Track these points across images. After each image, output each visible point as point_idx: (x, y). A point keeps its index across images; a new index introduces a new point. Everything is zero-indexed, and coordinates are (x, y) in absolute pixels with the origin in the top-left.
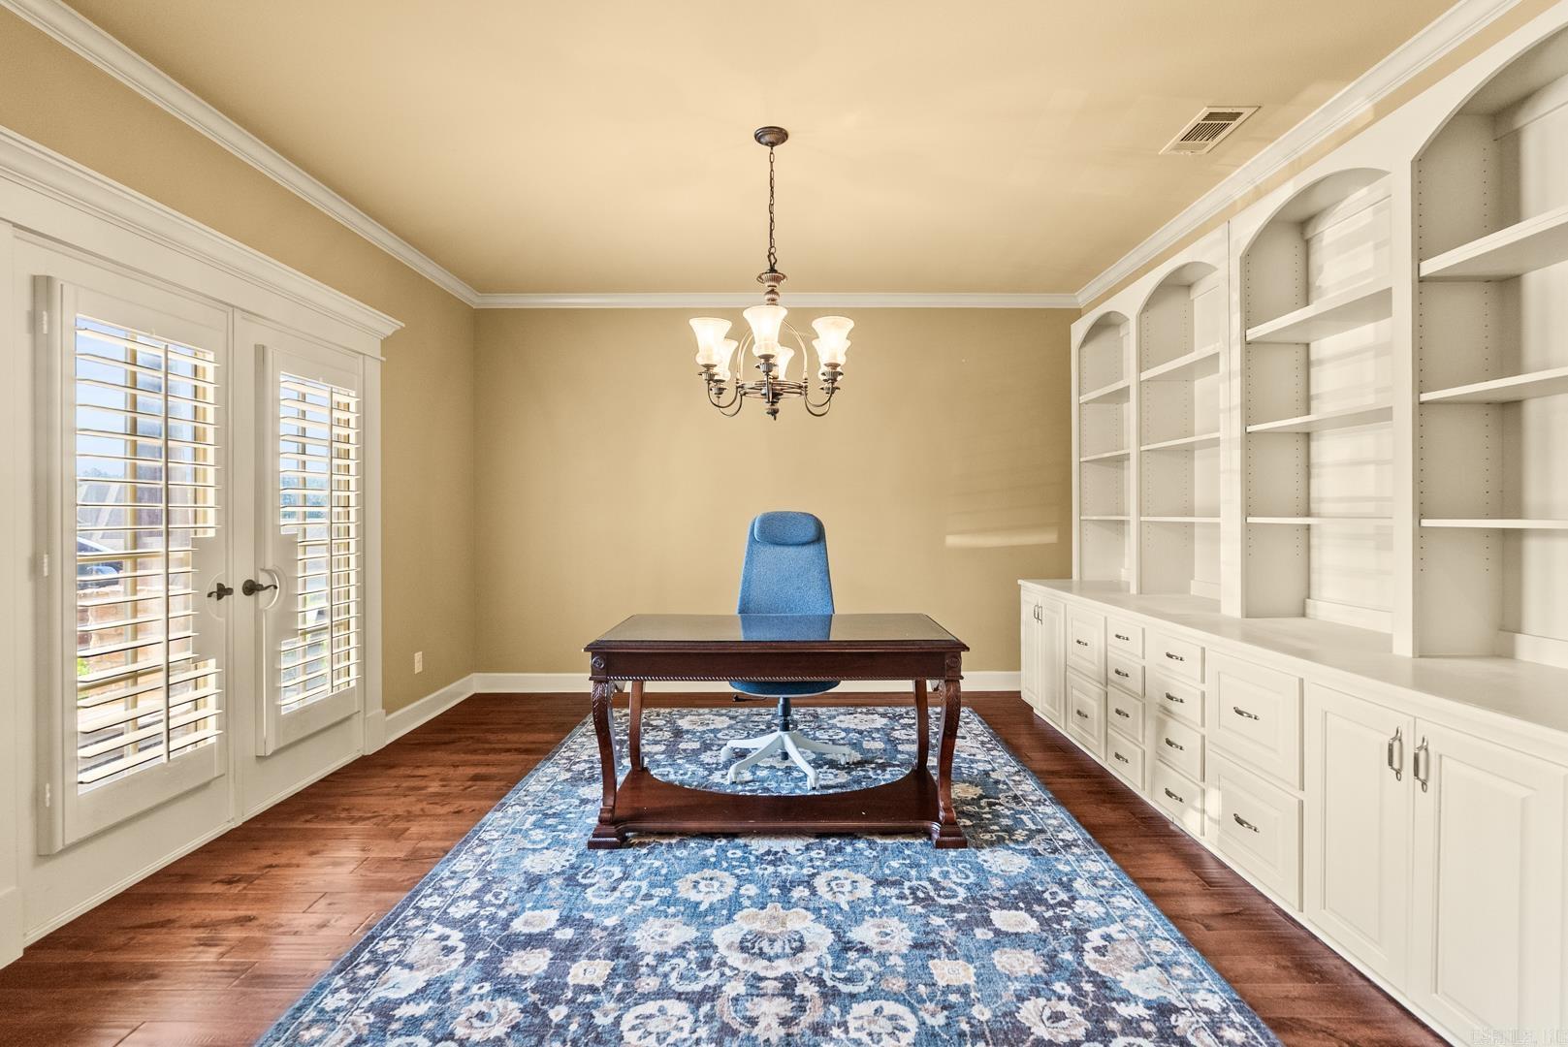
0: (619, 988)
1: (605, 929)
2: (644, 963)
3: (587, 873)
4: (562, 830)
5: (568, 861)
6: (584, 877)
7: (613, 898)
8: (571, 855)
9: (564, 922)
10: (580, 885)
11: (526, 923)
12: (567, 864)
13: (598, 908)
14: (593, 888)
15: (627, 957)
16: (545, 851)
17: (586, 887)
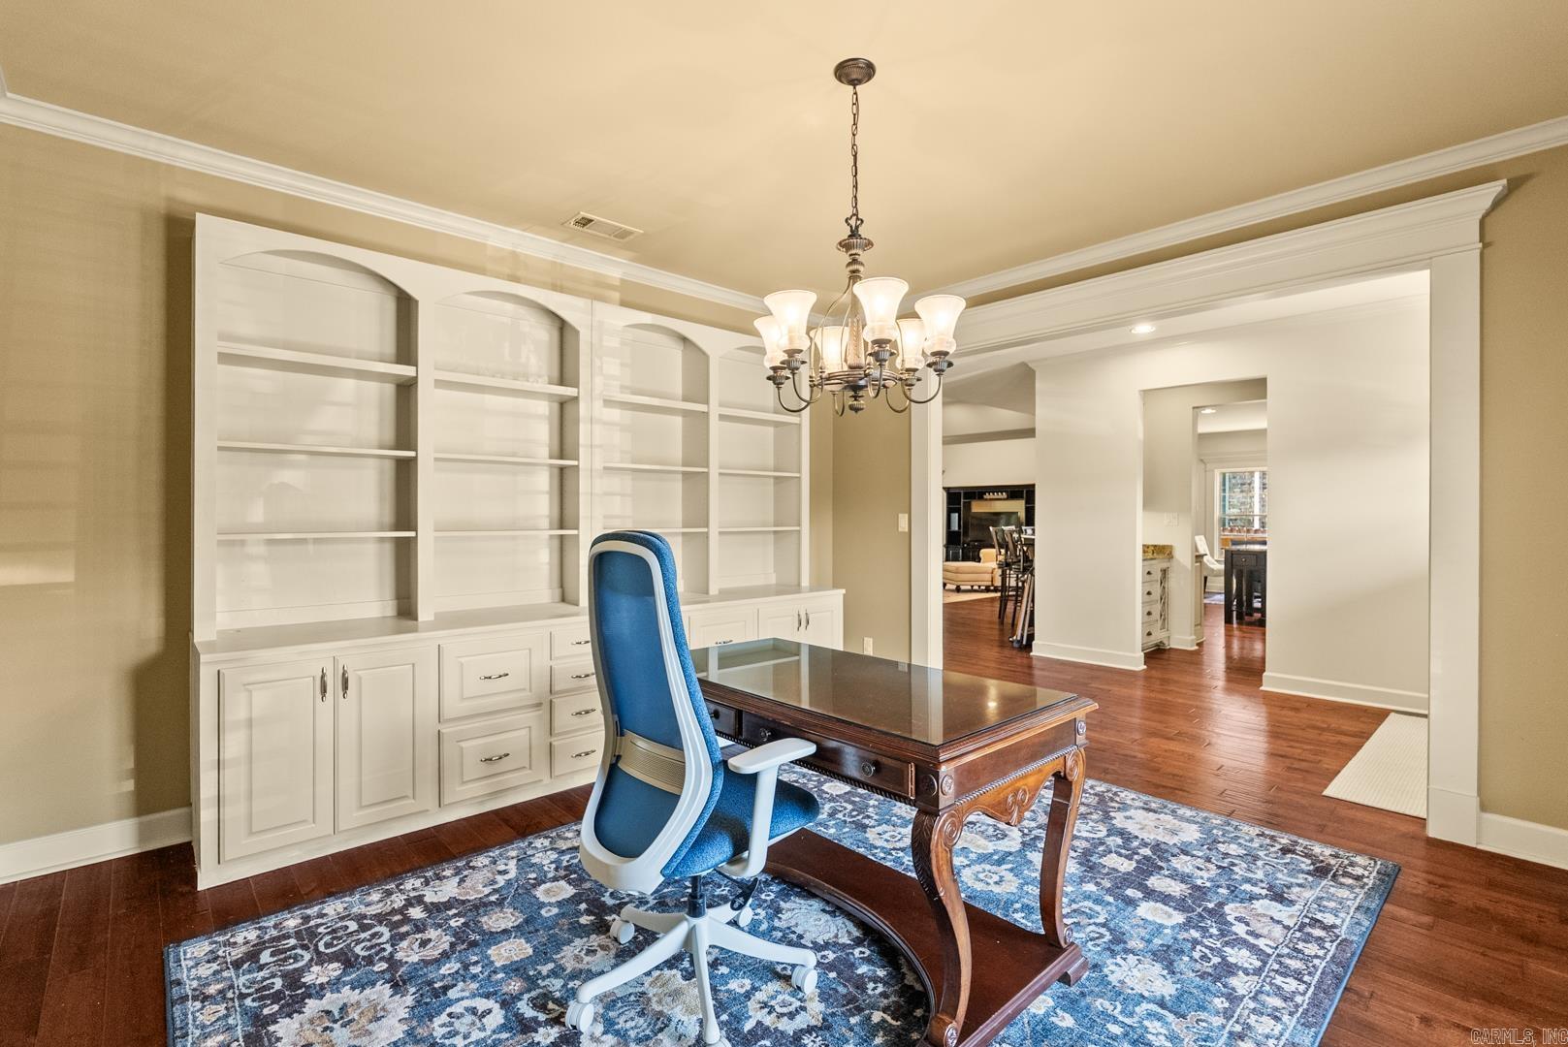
0: (1101, 848)
1: (1097, 884)
2: (1077, 854)
3: (1097, 938)
4: (1116, 1021)
5: (1116, 964)
6: (1102, 936)
7: (1081, 904)
8: (1113, 972)
9: (1131, 902)
10: (1109, 929)
11: (1170, 916)
12: (1119, 960)
13: (1098, 901)
14: (1098, 921)
15: (1088, 861)
16: (1146, 994)
17: (1104, 925)
